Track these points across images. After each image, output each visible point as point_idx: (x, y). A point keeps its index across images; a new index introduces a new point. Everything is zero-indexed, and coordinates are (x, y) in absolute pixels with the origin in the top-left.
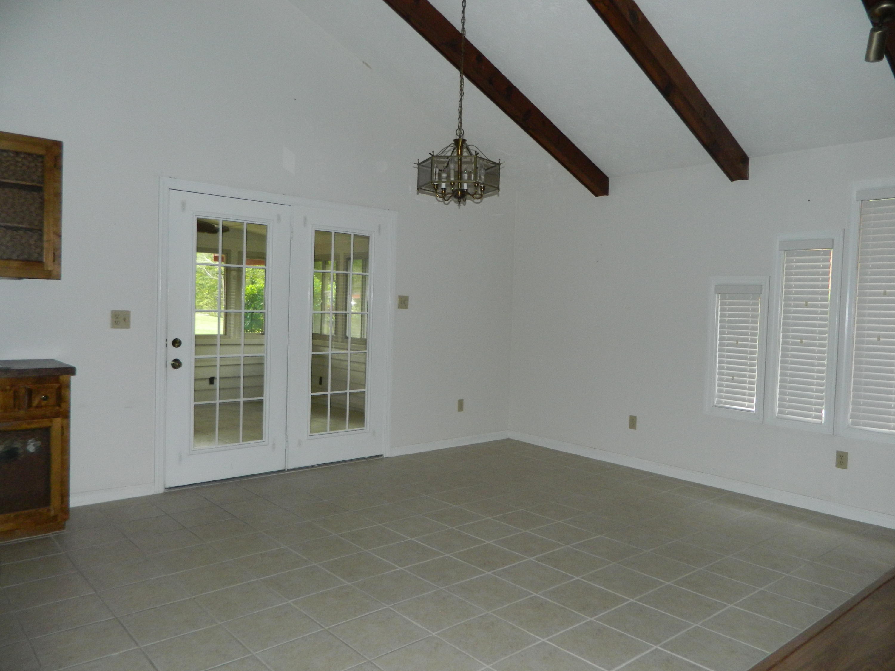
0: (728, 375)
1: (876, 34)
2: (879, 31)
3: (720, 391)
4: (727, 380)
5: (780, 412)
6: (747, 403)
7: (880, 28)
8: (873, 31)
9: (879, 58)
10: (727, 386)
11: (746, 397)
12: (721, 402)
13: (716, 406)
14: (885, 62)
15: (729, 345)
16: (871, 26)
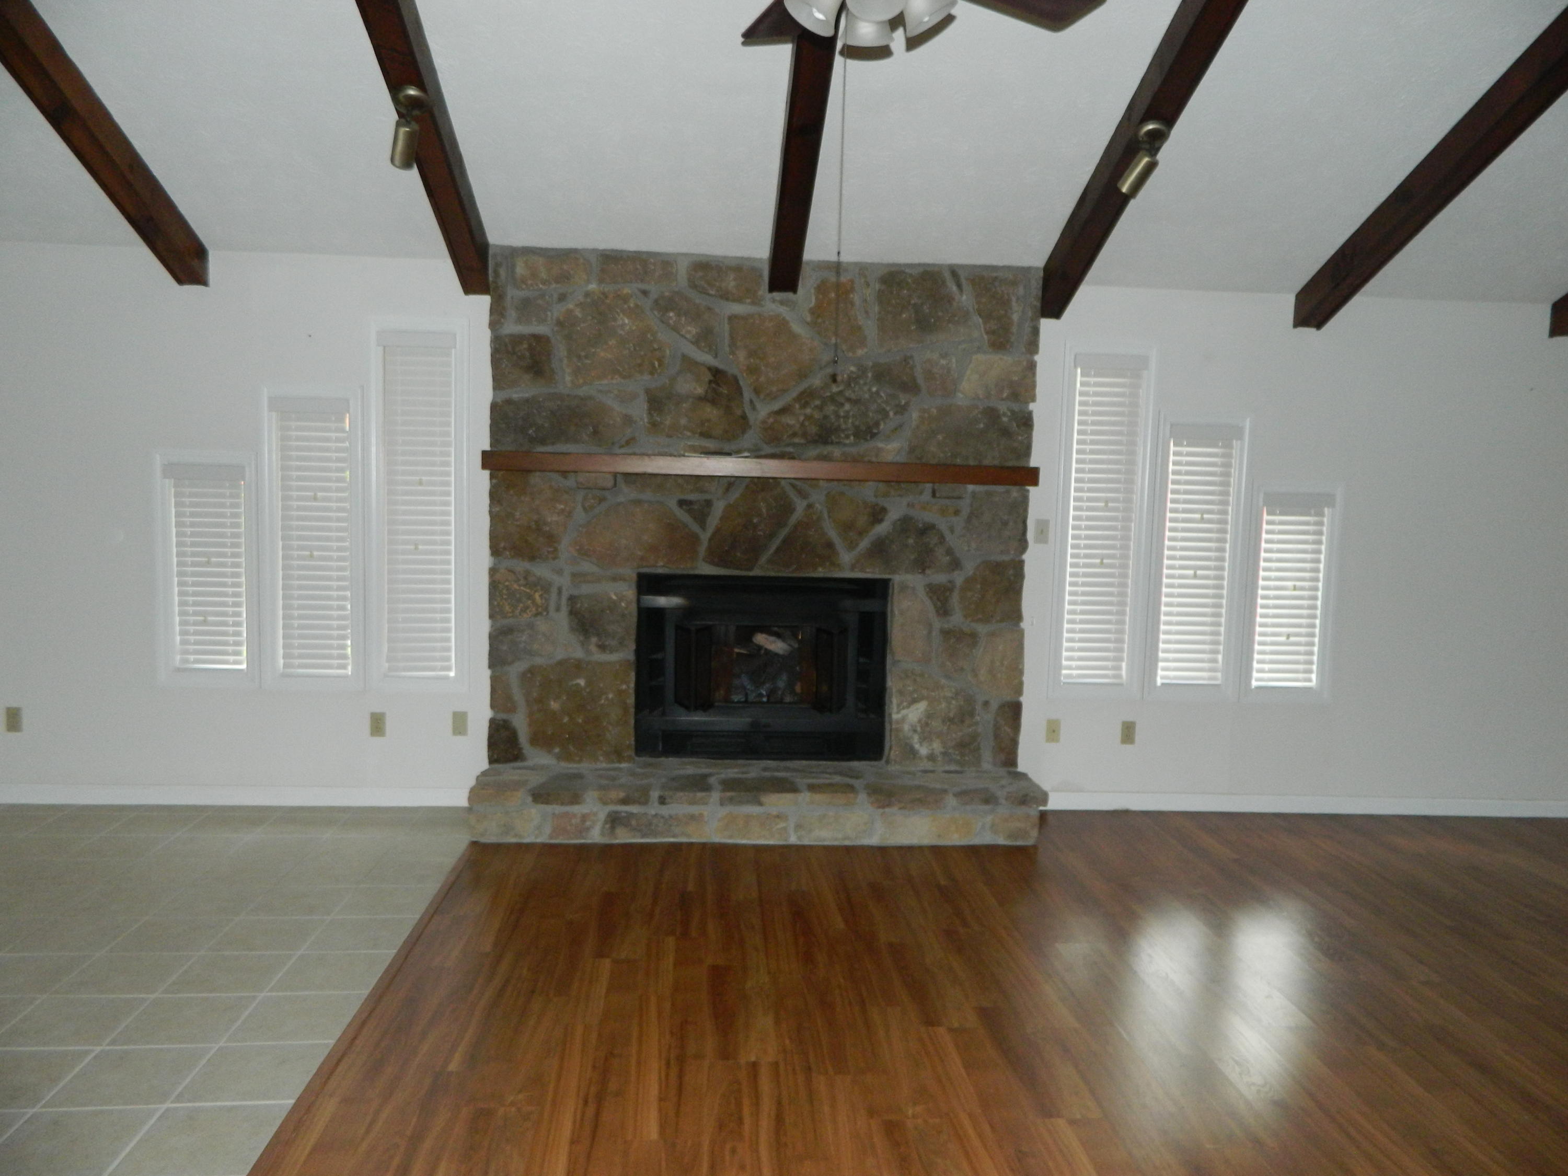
0: (195, 613)
1: (404, 130)
2: (407, 128)
3: (184, 642)
4: (195, 623)
5: (286, 666)
6: (231, 658)
7: (407, 124)
8: (398, 125)
9: (406, 165)
10: (196, 633)
11: (230, 649)
12: (187, 661)
13: (179, 670)
14: (414, 173)
15: (194, 564)
16: (395, 117)
